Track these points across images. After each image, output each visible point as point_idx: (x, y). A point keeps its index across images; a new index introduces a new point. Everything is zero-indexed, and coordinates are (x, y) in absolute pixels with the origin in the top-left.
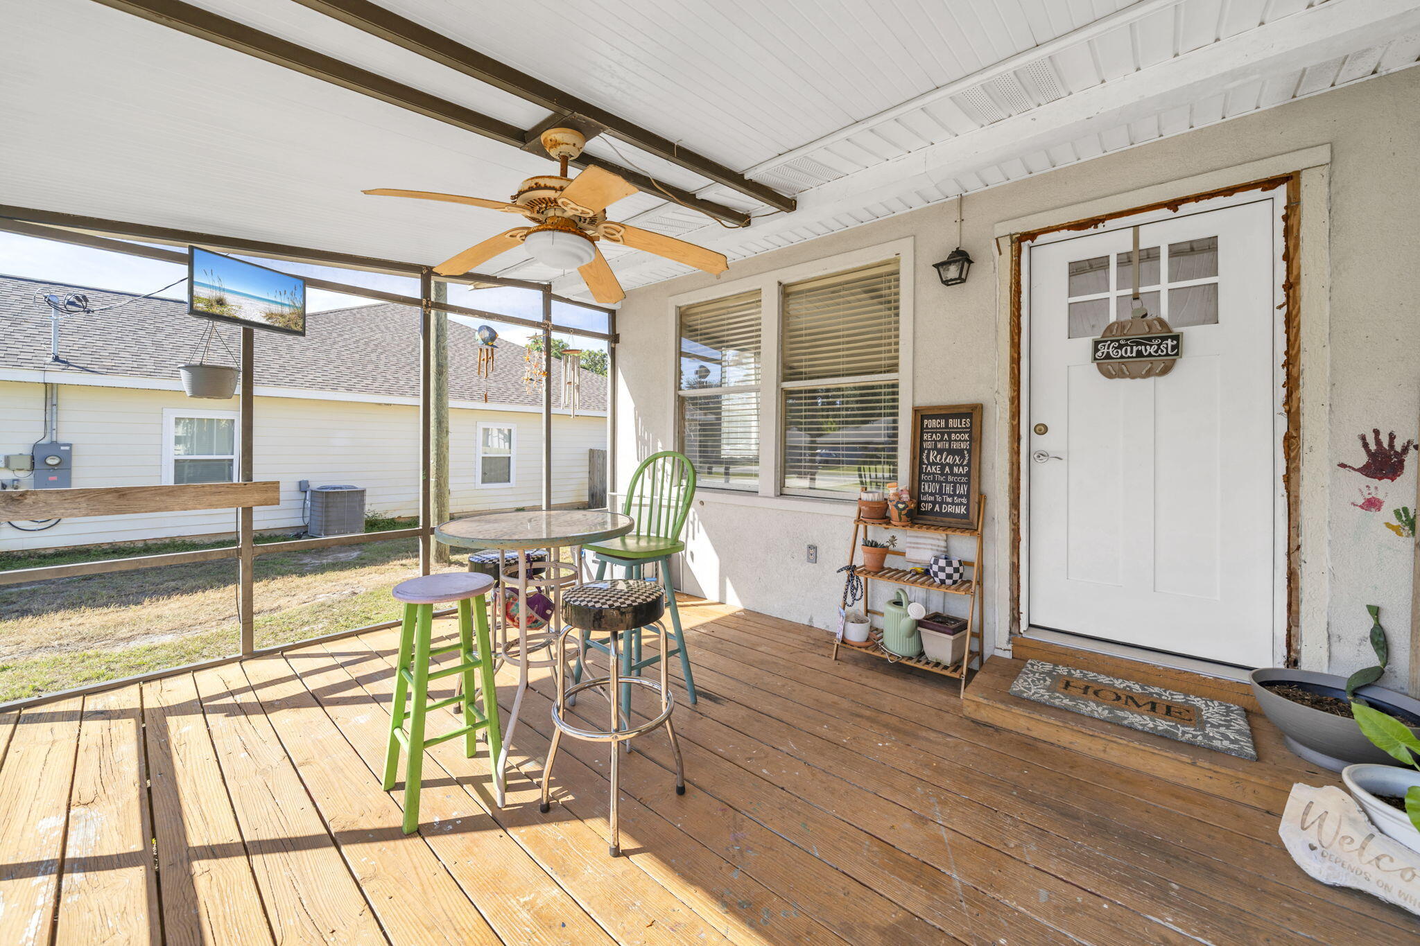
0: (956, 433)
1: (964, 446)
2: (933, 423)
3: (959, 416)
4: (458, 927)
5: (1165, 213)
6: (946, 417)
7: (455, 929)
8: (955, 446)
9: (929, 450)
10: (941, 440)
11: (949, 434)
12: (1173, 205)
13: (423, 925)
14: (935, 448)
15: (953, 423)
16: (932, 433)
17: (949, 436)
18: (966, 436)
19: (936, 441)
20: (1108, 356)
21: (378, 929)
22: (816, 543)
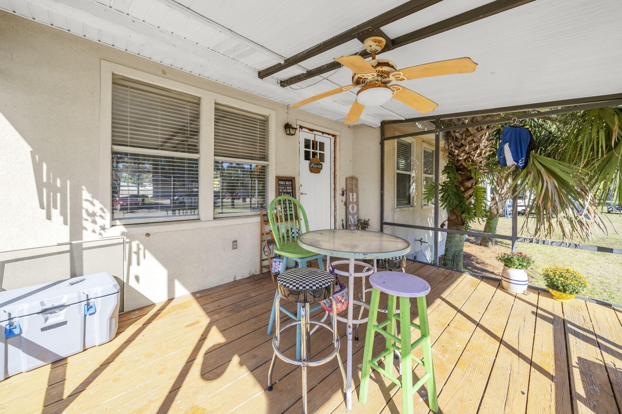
0: (288, 186)
1: (291, 191)
2: (282, 183)
3: (288, 181)
4: (463, 373)
5: (321, 134)
6: (285, 181)
7: (465, 373)
8: (288, 191)
9: (281, 192)
10: (284, 189)
11: (286, 187)
12: (323, 133)
13: (471, 383)
14: (283, 192)
15: (287, 183)
16: (282, 186)
17: (286, 188)
18: (291, 188)
19: (283, 189)
20: (313, 167)
21: (484, 398)
22: (237, 239)
